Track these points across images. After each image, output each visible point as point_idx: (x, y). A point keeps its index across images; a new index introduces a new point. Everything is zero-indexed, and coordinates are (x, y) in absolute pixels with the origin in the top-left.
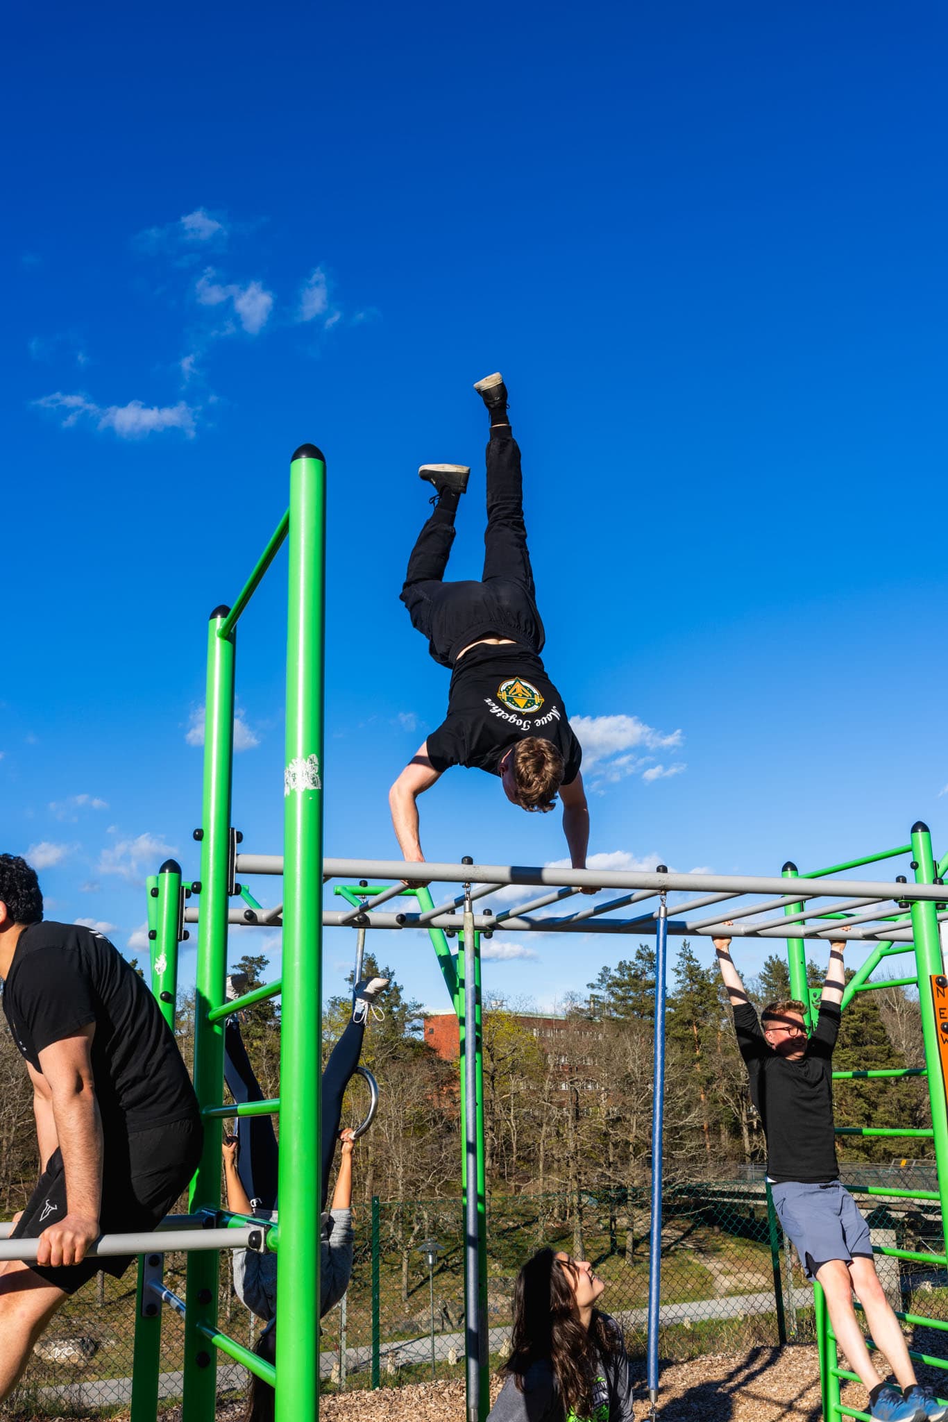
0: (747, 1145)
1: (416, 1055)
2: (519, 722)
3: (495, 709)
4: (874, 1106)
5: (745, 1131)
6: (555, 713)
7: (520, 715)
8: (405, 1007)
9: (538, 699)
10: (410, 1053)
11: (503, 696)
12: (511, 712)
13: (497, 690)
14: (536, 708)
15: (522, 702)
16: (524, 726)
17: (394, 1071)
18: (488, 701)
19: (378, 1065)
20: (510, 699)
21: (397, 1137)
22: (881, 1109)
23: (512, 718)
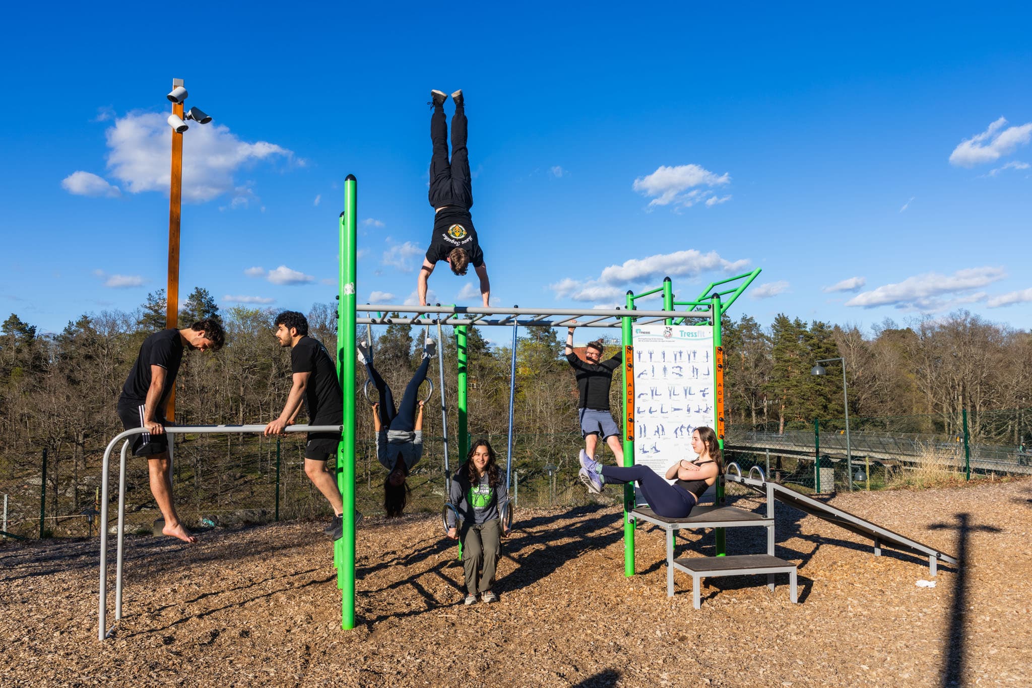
0: (754, 421)
1: (563, 369)
2: (455, 243)
3: (446, 238)
4: (829, 400)
5: (754, 414)
6: (470, 238)
7: (456, 240)
8: (559, 342)
9: (465, 233)
10: (560, 368)
11: (450, 232)
12: (452, 239)
13: (448, 230)
14: (463, 236)
15: (457, 234)
16: (457, 244)
17: (551, 377)
18: (444, 235)
19: (541, 375)
20: (453, 233)
21: (551, 413)
22: (833, 403)
23: (453, 241)
